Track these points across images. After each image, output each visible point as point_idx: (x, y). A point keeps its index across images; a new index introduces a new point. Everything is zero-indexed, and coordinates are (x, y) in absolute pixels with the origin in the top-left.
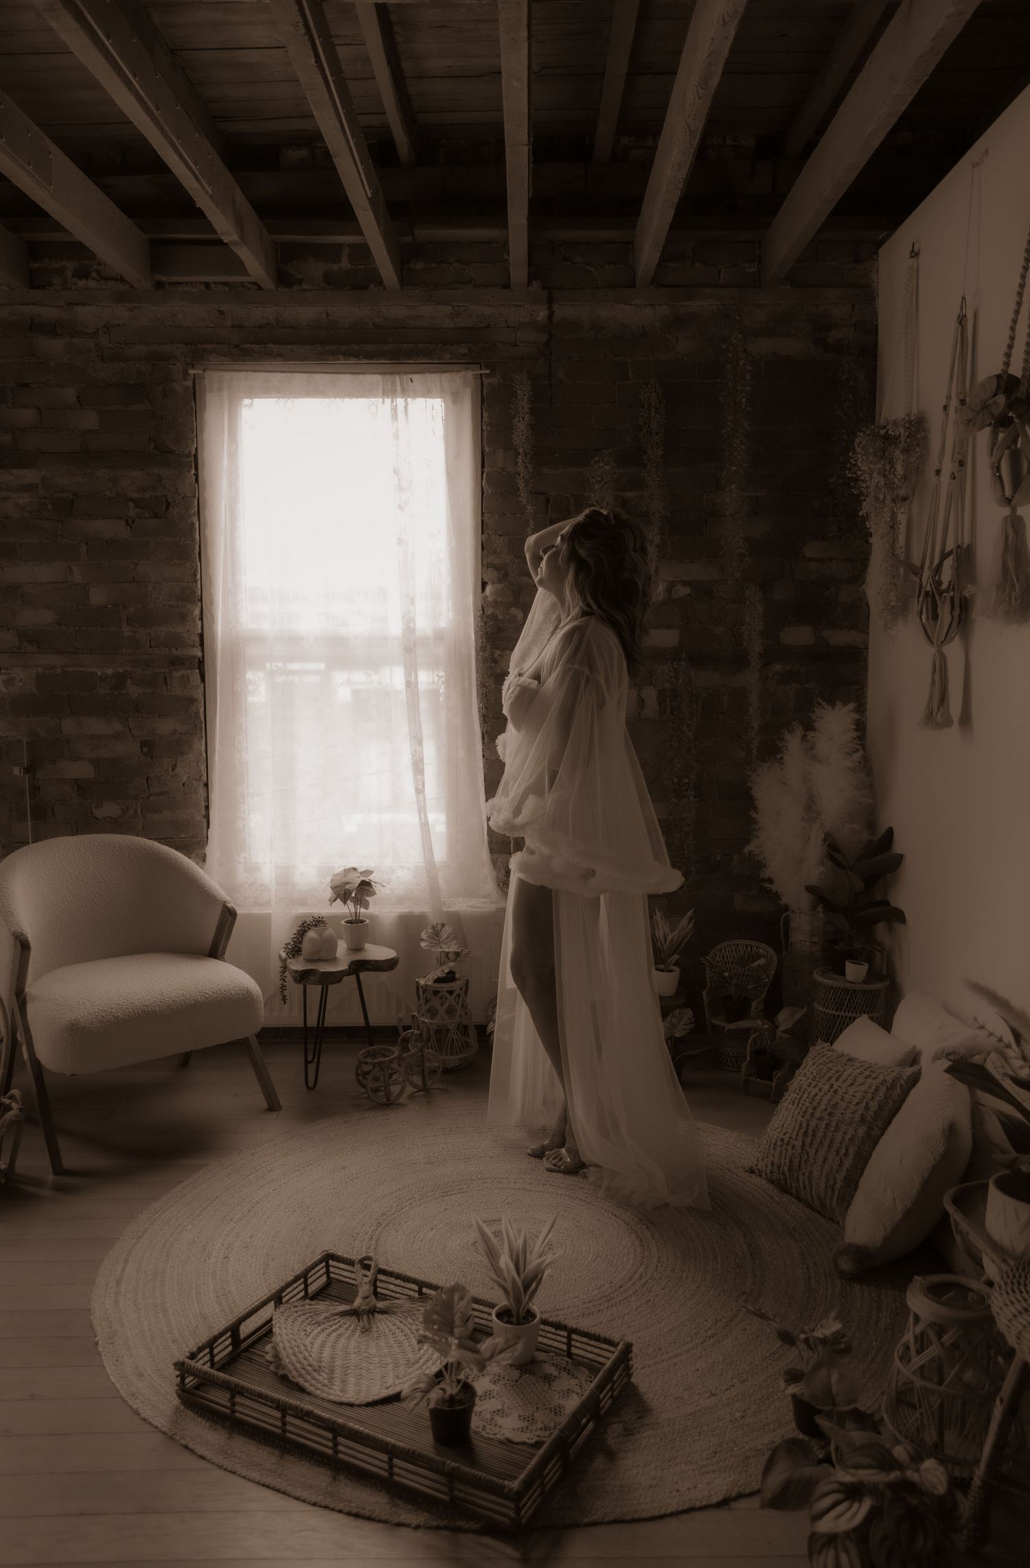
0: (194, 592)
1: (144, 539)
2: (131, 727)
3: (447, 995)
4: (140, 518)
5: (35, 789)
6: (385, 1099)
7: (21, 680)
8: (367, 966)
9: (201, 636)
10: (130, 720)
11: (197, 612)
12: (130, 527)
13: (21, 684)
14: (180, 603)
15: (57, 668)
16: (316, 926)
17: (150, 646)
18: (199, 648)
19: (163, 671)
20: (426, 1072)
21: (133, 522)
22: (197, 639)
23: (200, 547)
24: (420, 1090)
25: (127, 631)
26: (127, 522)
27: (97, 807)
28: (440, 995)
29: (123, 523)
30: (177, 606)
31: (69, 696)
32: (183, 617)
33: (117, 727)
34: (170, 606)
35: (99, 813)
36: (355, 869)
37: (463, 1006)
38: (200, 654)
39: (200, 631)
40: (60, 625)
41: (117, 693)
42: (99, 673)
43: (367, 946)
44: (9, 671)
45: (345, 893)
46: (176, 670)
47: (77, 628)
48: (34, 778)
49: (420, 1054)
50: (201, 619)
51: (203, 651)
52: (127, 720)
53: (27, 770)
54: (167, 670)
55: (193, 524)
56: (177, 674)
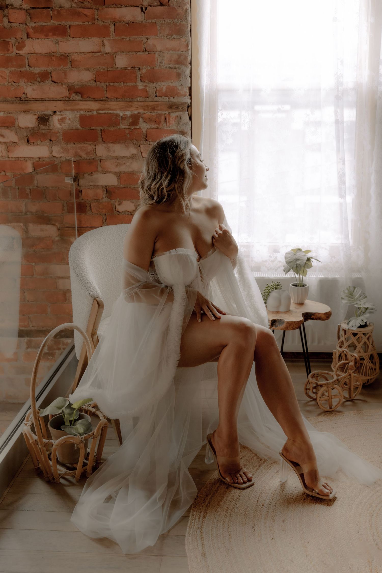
0: (186, 58)
1: (153, 21)
2: (142, 151)
3: (363, 336)
4: (151, 6)
5: (79, 192)
6: (328, 408)
7: (69, 119)
8: (312, 317)
9: (190, 88)
10: (141, 146)
11: (188, 72)
12: (144, 13)
13: (69, 122)
14: (177, 66)
15: (93, 110)
16: (276, 288)
17: (156, 96)
18: (189, 97)
19: (164, 113)
20: (352, 389)
21: (146, 8)
22: (188, 91)
23: (191, 26)
24: (347, 401)
25: (140, 86)
26: (142, 9)
27: (119, 205)
28: (357, 337)
29: (139, 9)
30: (175, 68)
31: (101, 130)
32: (179, 75)
33: (133, 150)
34: (170, 68)
35: (121, 208)
36: (300, 250)
37: (372, 344)
38: (189, 101)
39: (190, 86)
40: (95, 81)
41: (132, 128)
42: (121, 115)
43: (307, 302)
44: (62, 113)
45: (297, 267)
46: (173, 112)
47: (107, 84)
48: (78, 184)
49: (349, 377)
50: (191, 77)
51: (191, 99)
52: (140, 146)
53: (76, 179)
54: (167, 112)
55: (187, 10)
56: (173, 115)
